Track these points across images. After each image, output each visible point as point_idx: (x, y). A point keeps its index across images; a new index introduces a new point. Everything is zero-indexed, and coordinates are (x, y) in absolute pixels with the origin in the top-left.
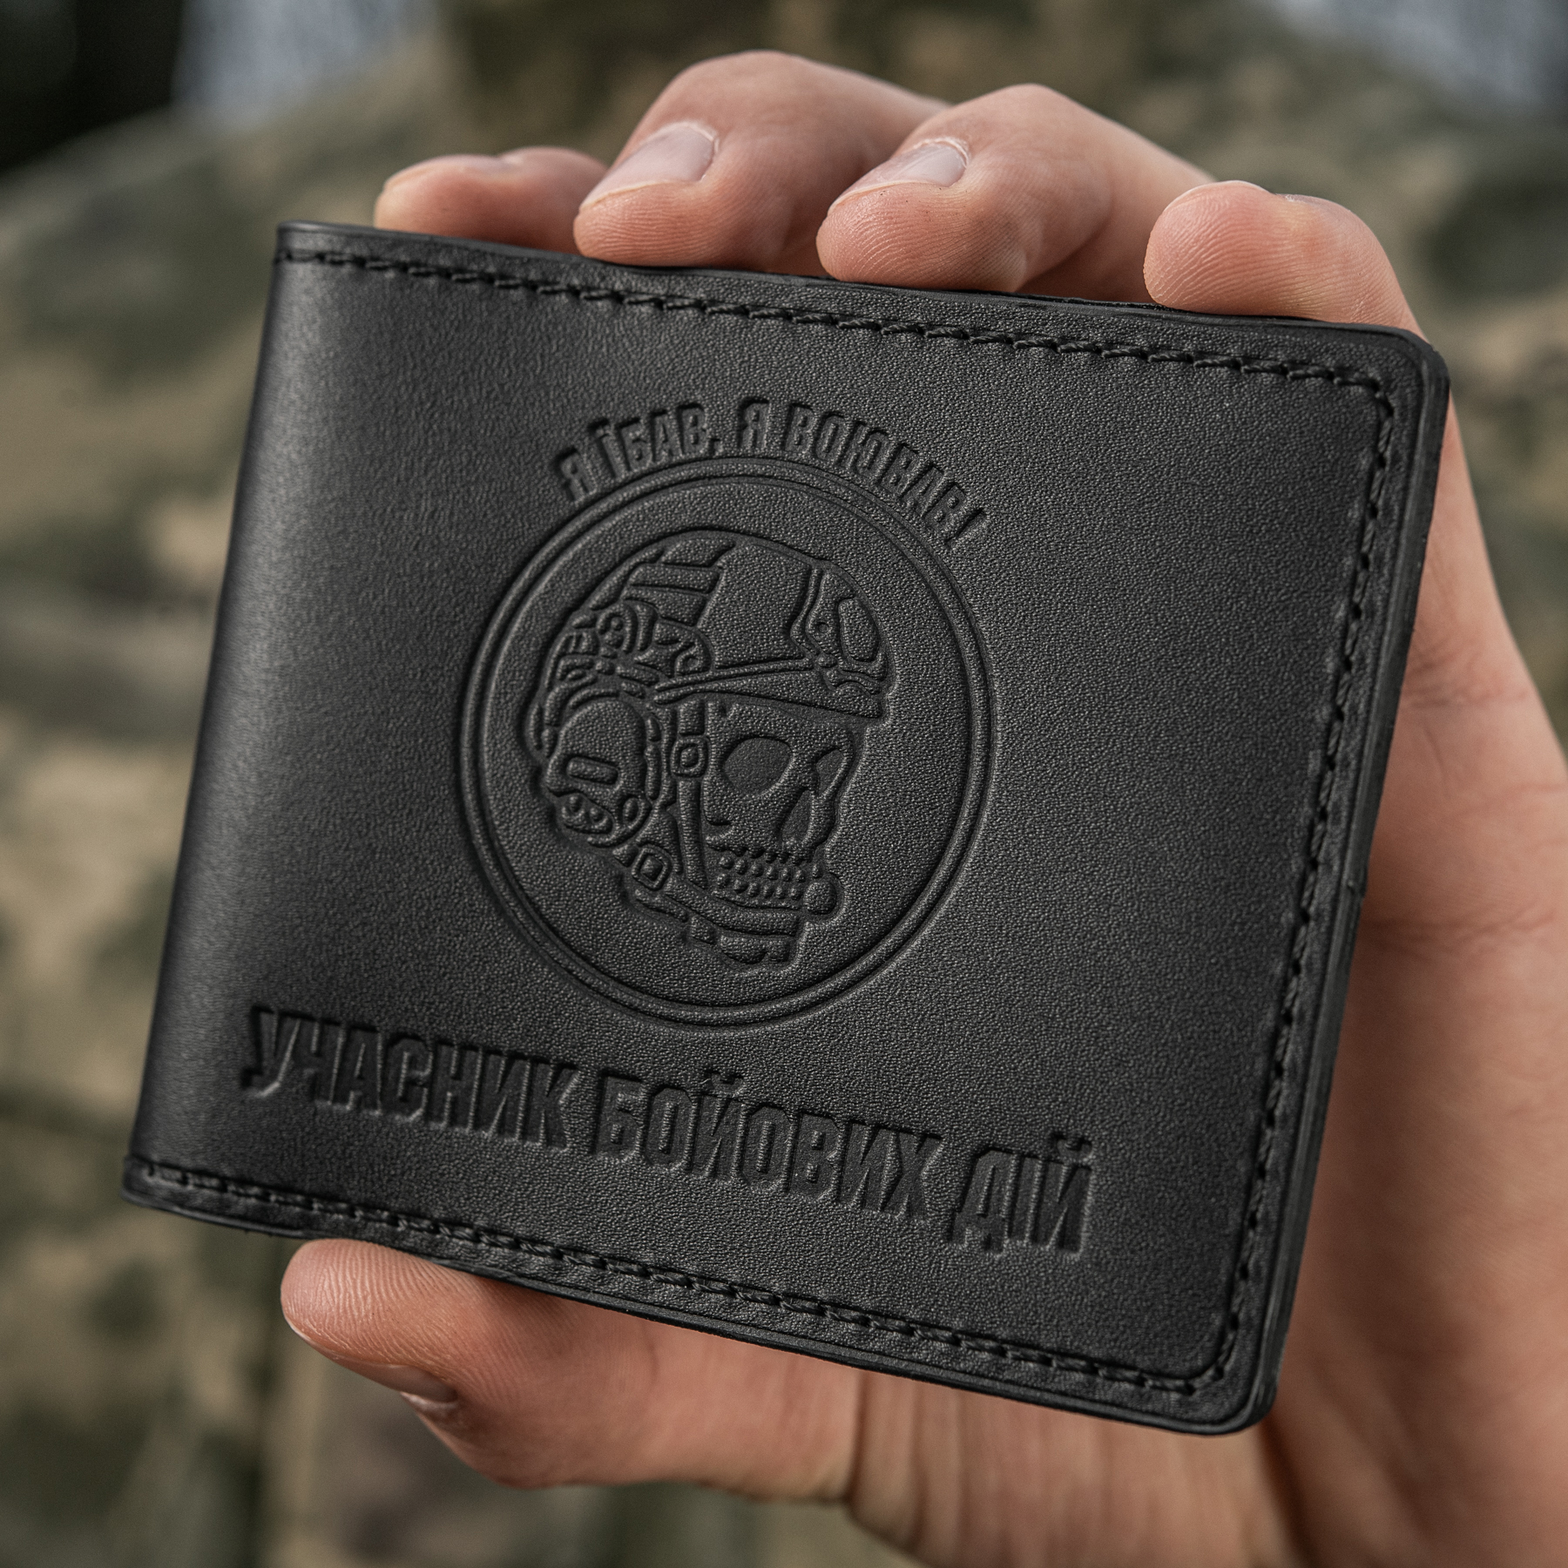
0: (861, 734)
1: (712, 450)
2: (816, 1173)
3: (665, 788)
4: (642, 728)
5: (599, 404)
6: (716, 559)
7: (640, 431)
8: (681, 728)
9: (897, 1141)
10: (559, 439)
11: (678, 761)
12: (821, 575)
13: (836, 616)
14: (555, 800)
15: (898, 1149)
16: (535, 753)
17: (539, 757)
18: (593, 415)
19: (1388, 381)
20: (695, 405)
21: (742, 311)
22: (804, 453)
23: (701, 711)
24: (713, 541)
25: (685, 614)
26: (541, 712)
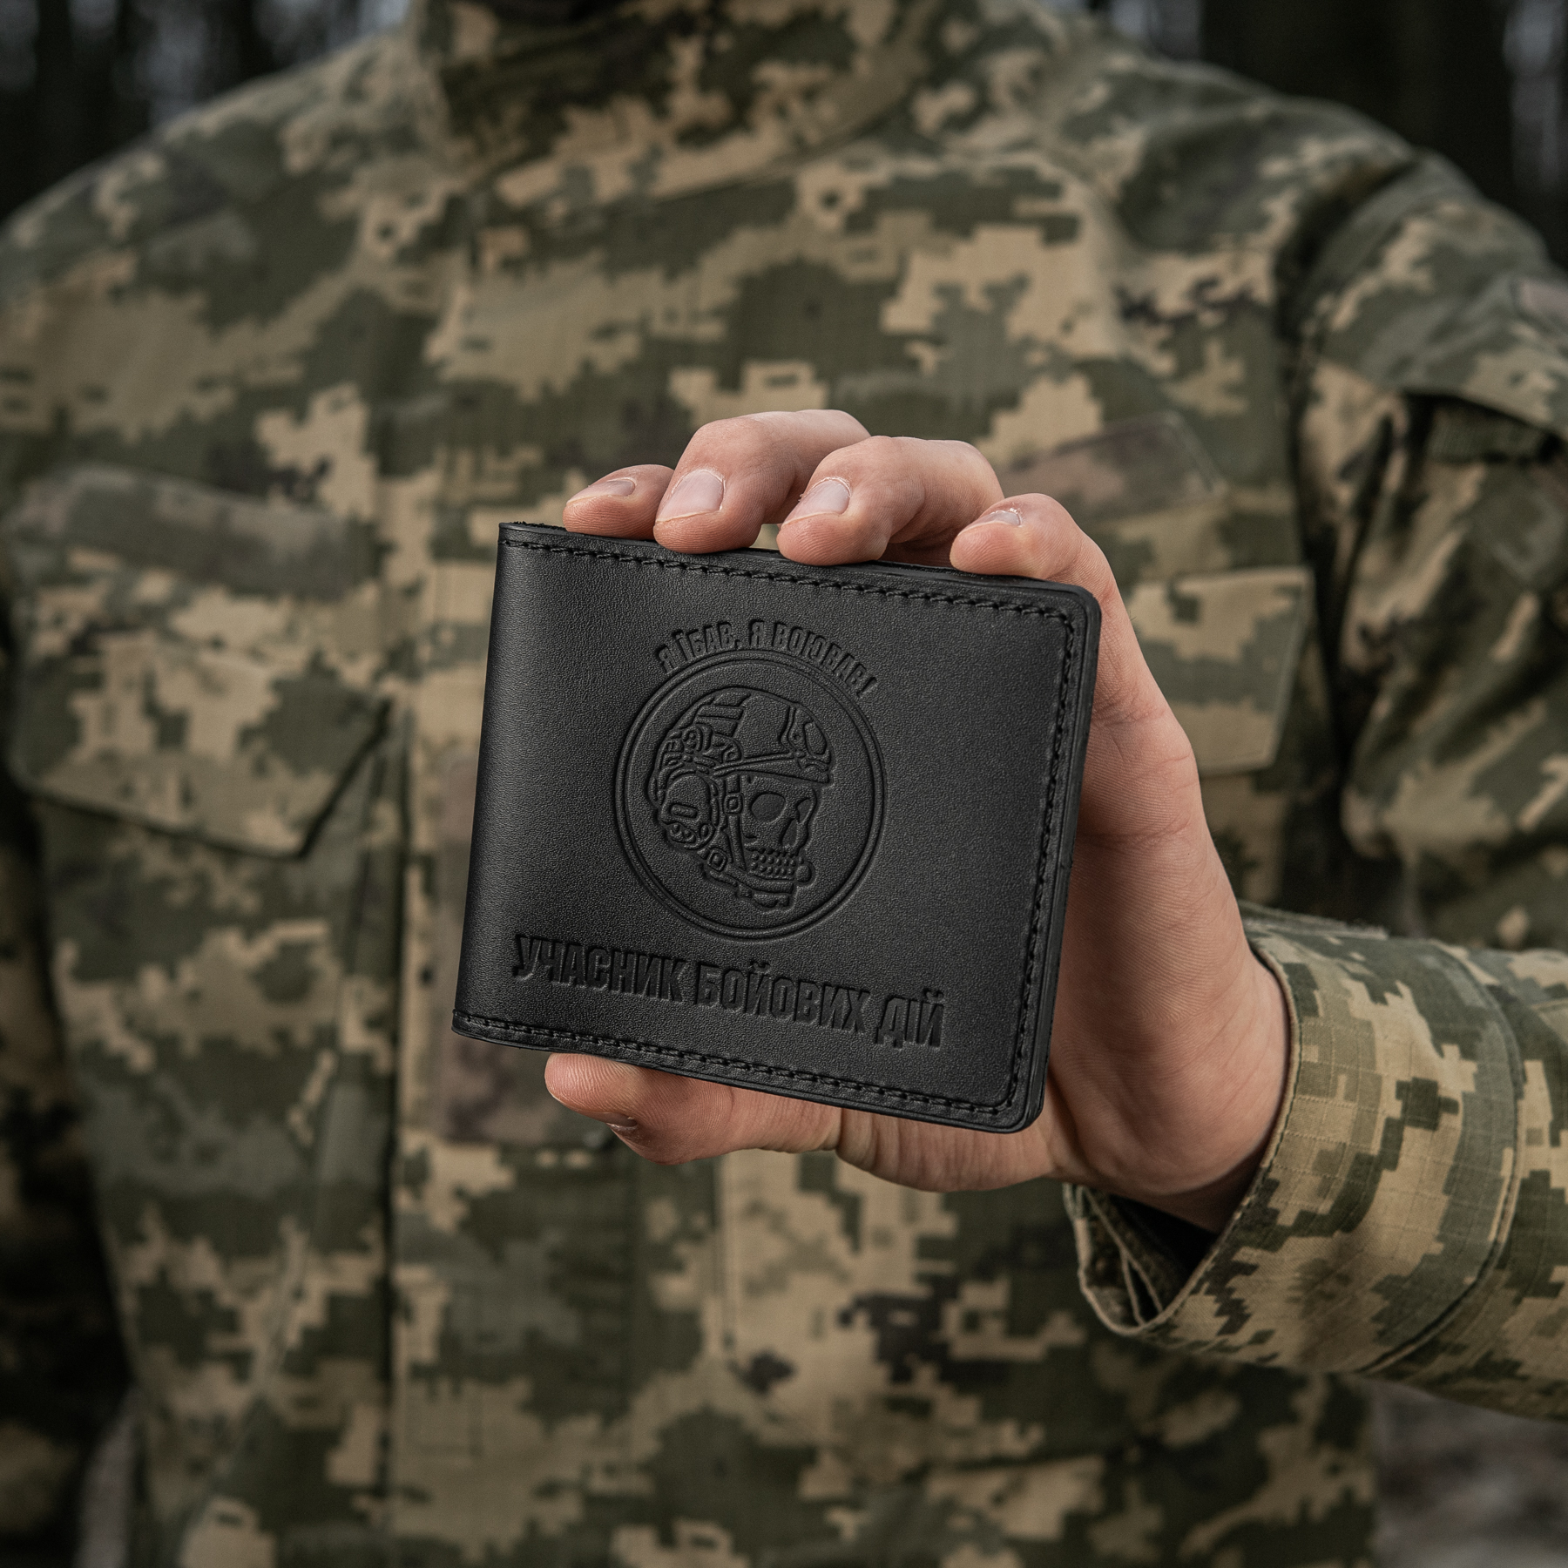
0: (820, 791)
1: (736, 646)
3: (722, 820)
4: (708, 789)
5: (677, 623)
6: (741, 703)
7: (698, 636)
8: (729, 789)
9: (848, 994)
10: (658, 641)
11: (728, 806)
12: (795, 711)
13: (804, 731)
14: (666, 827)
15: (849, 998)
16: (654, 803)
17: (657, 805)
18: (674, 628)
19: (1071, 615)
20: (726, 623)
22: (784, 648)
23: (738, 780)
24: (739, 693)
25: (727, 730)
26: (656, 782)
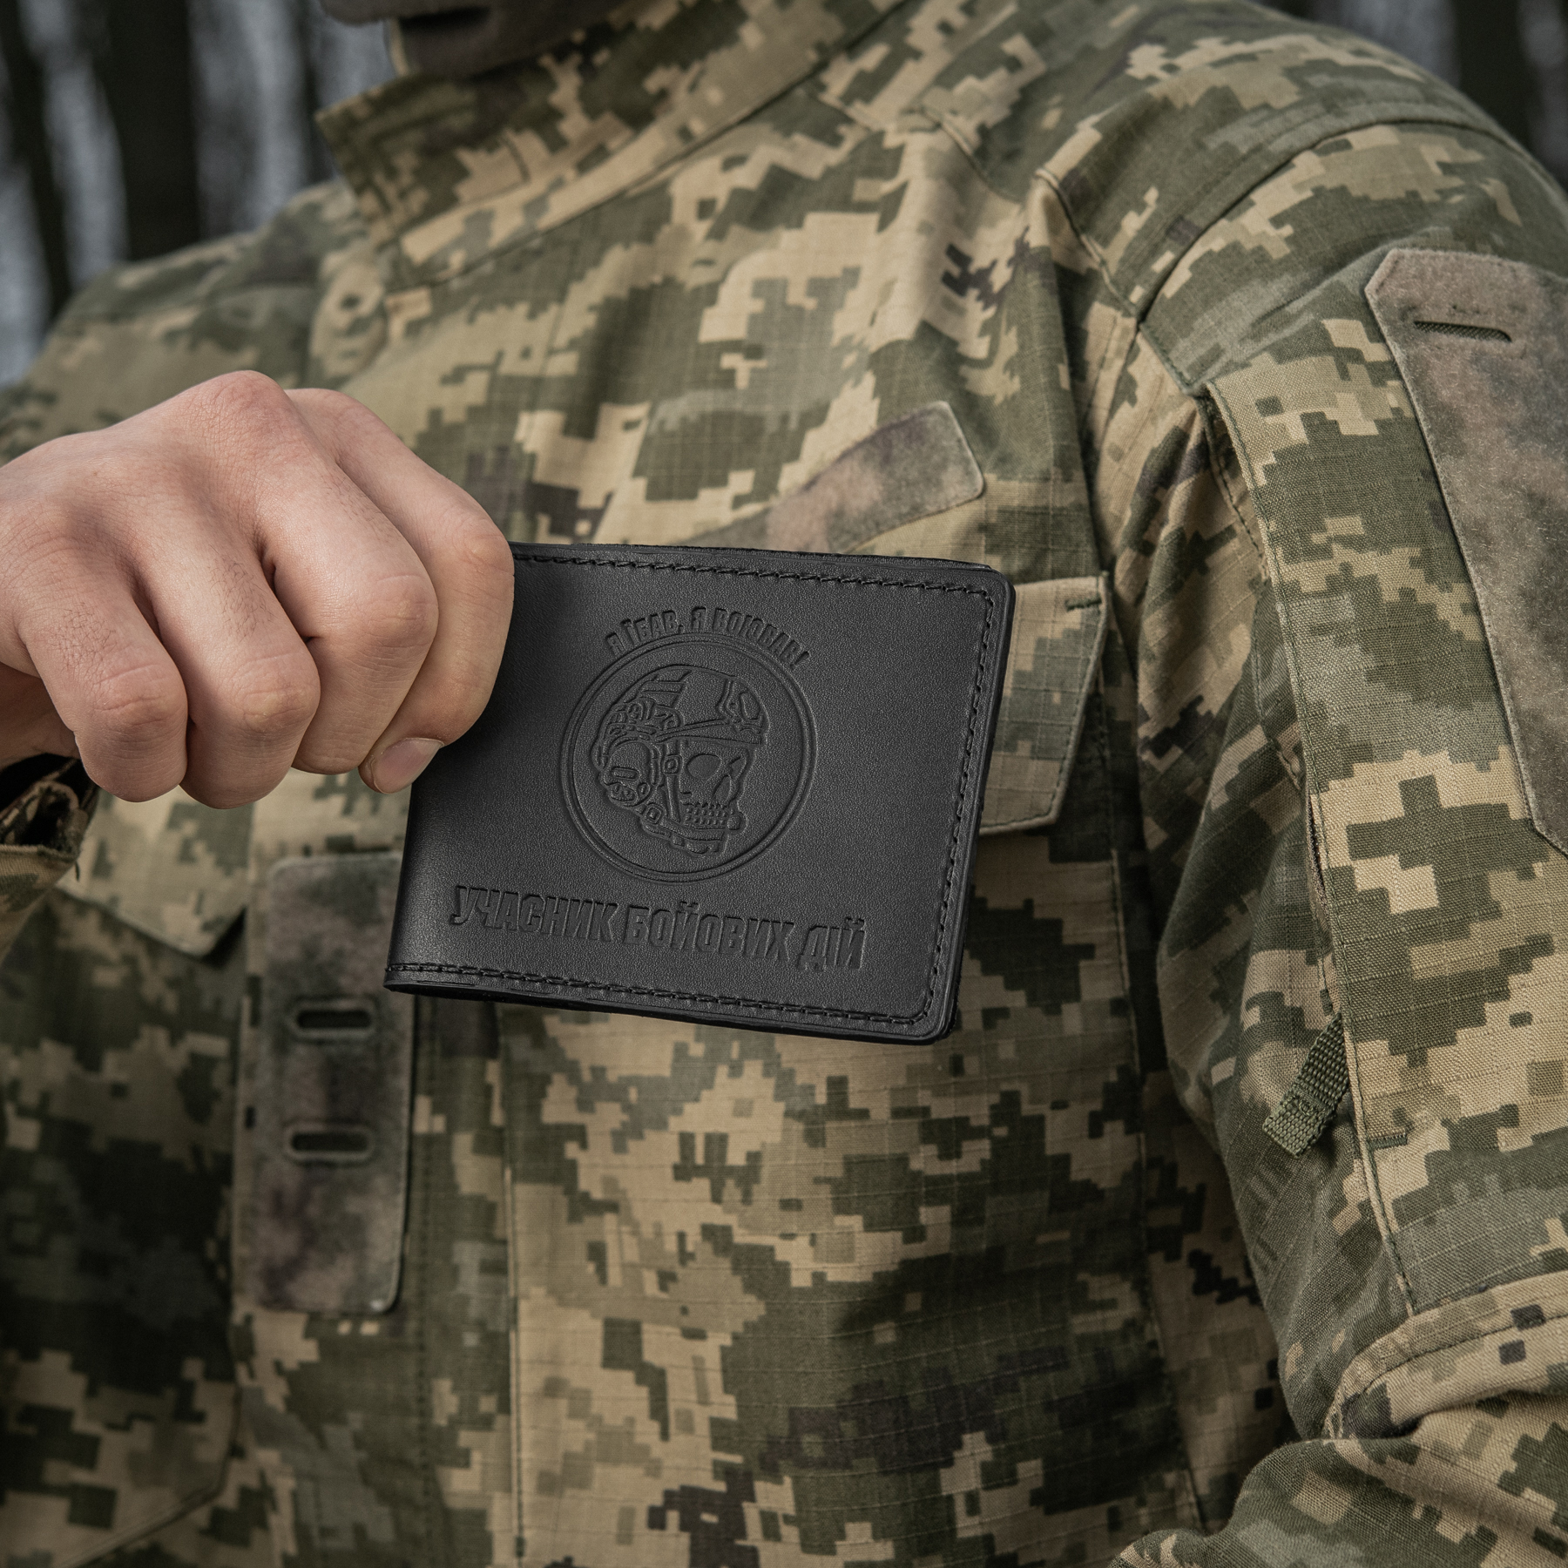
0: (752, 751)
1: (679, 630)
2: (734, 943)
3: (660, 779)
4: (649, 754)
5: (626, 611)
6: (682, 678)
7: (646, 624)
8: (668, 753)
9: (773, 926)
10: (610, 630)
11: (666, 767)
12: (732, 683)
13: (740, 700)
14: (607, 787)
15: (773, 930)
16: (597, 766)
17: (600, 768)
18: (622, 618)
19: (990, 591)
20: (671, 611)
21: (692, 569)
22: (723, 631)
23: (677, 746)
24: (681, 671)
25: (668, 703)
26: (600, 748)
